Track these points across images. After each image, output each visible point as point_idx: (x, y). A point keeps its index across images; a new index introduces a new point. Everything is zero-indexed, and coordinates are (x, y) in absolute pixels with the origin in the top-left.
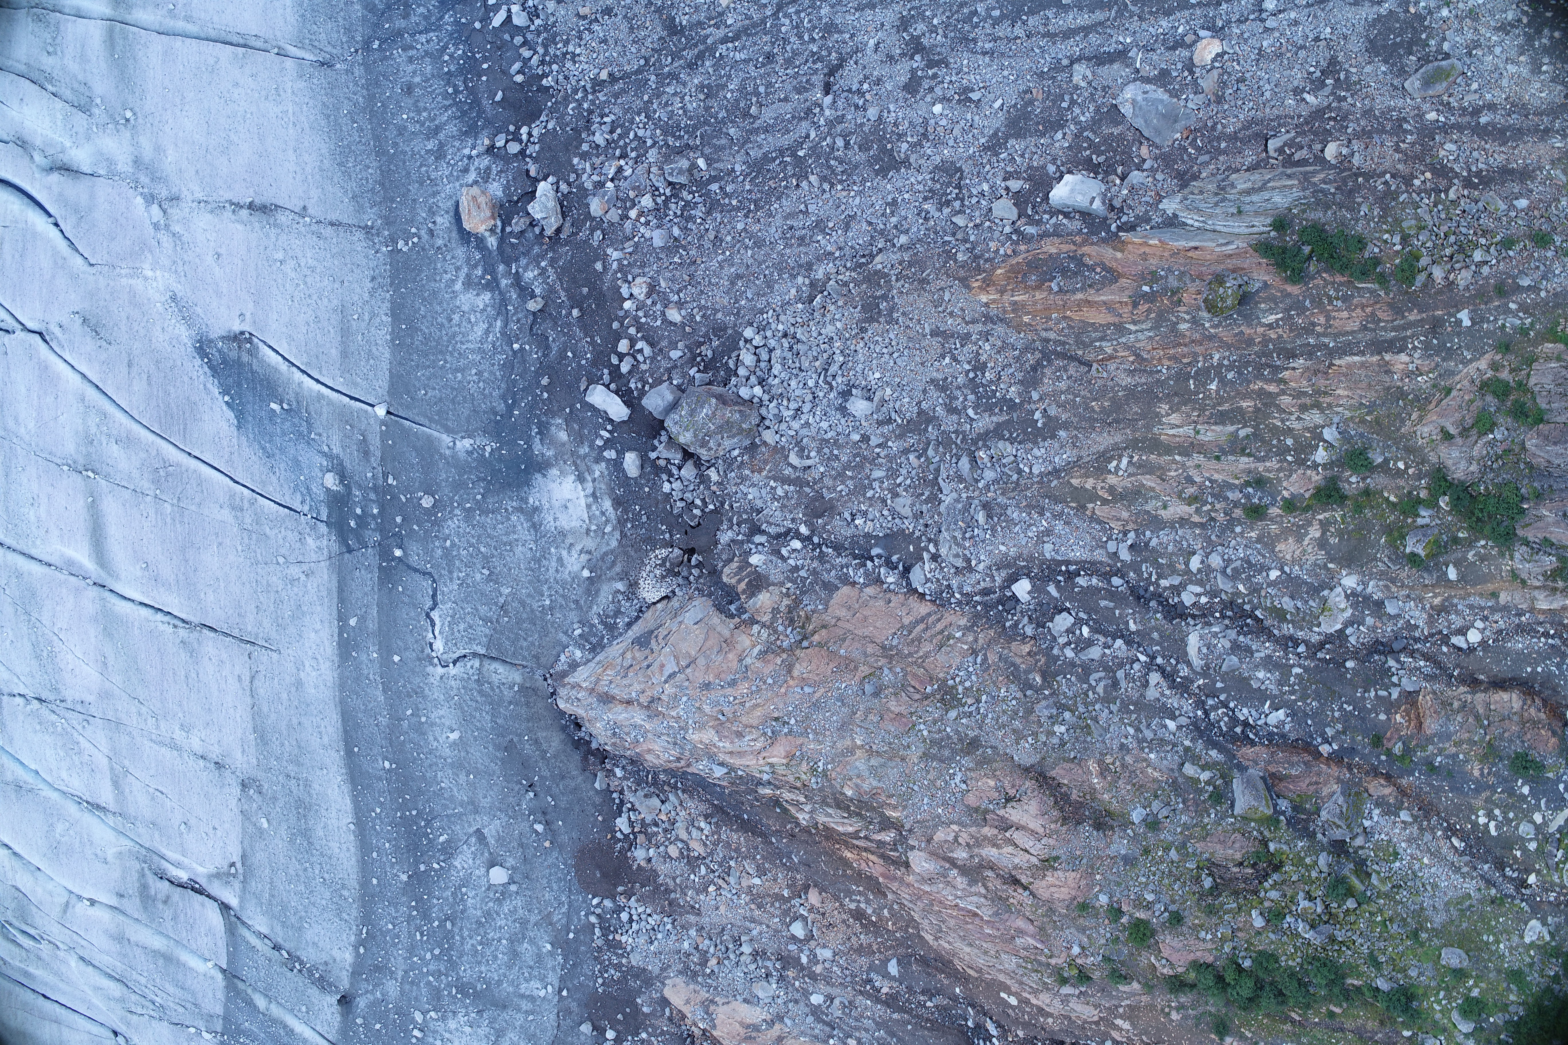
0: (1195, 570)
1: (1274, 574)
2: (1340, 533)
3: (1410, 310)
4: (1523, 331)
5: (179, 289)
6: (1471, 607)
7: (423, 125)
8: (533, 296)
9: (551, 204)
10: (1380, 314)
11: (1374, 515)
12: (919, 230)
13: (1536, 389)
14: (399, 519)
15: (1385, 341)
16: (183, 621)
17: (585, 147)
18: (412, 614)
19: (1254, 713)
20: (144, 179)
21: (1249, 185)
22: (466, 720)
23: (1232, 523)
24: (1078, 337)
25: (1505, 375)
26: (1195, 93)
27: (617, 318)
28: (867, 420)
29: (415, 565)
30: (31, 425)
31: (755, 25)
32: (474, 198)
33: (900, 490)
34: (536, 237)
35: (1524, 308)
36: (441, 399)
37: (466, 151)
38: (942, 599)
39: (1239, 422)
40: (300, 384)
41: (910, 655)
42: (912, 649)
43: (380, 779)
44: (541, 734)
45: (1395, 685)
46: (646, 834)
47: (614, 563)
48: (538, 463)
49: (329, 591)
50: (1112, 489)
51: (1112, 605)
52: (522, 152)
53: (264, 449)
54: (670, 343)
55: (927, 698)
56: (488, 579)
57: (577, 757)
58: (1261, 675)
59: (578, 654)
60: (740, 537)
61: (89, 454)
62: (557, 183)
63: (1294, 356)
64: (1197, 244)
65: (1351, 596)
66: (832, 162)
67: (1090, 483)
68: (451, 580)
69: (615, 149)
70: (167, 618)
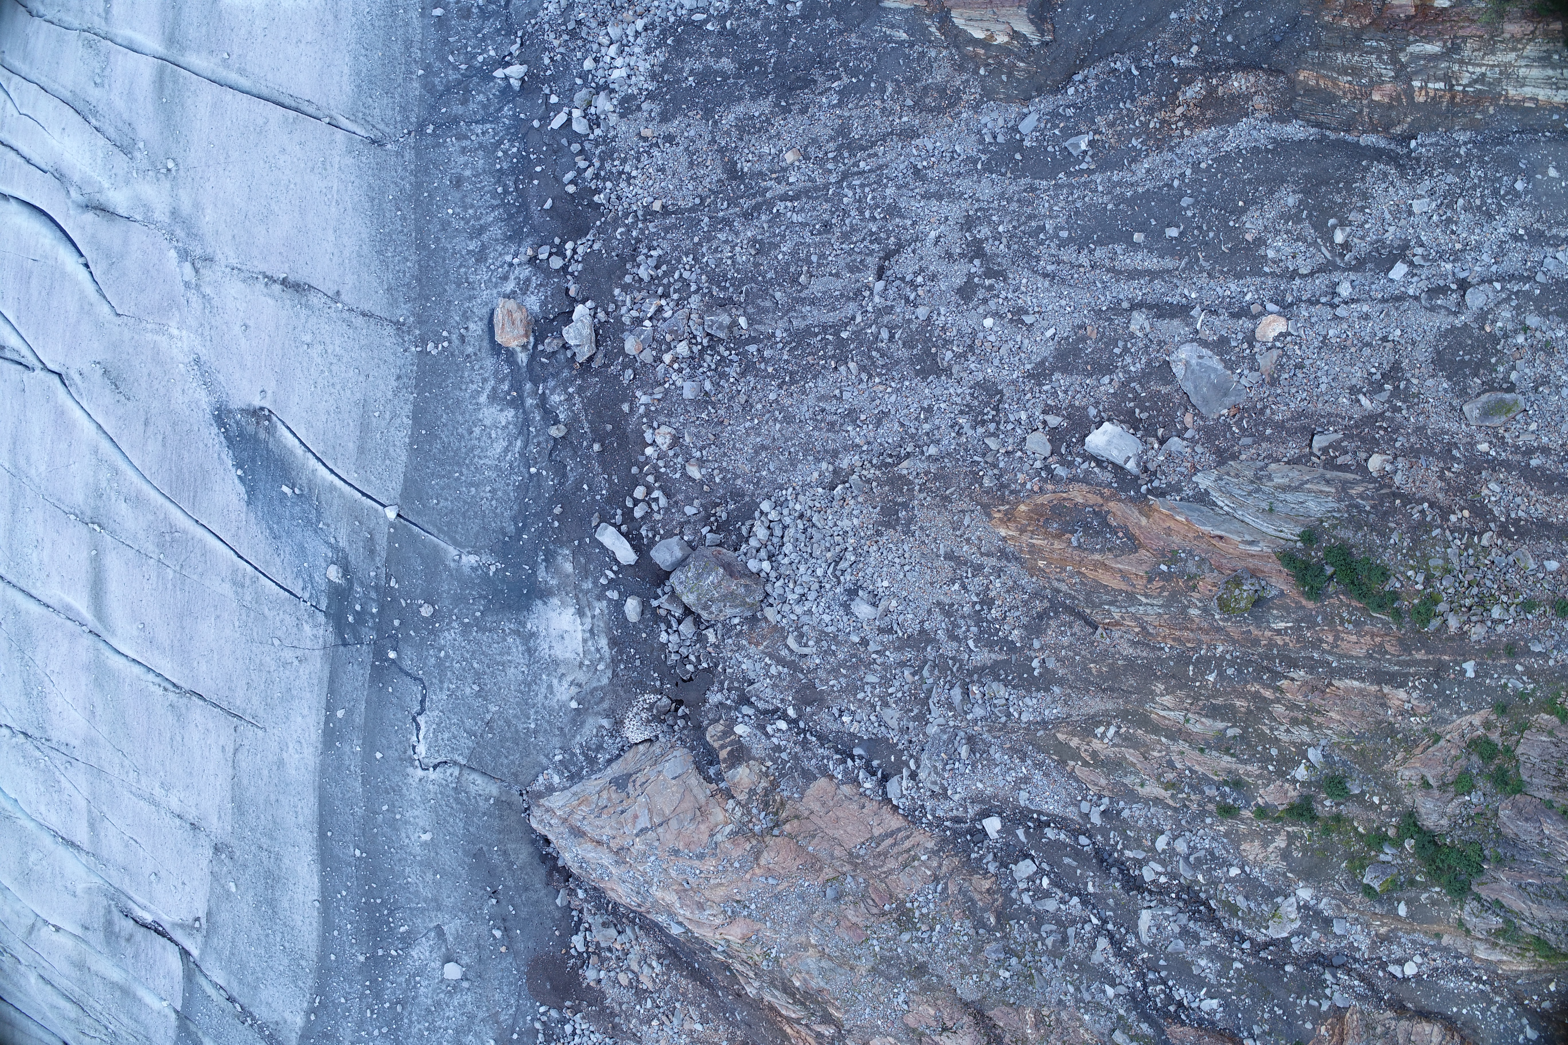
0: (1160, 850)
1: (1234, 872)
2: (1305, 849)
3: (1418, 650)
4: (1523, 696)
5: (203, 352)
6: (1413, 942)
7: (467, 223)
8: (556, 422)
9: (587, 331)
10: (1388, 647)
11: (1341, 840)
12: (950, 444)
13: (1522, 759)
14: (396, 623)
15: (1387, 673)
16: (174, 685)
17: (628, 279)
18: (399, 716)
19: (1189, 995)
20: (180, 233)
21: (1286, 481)
22: (439, 823)
23: (1203, 813)
24: (1088, 595)
25: (1495, 737)
26: (1251, 369)
27: (637, 463)
28: (869, 624)
29: (407, 669)
30: (42, 468)
31: (816, 189)
32: (510, 312)
33: (891, 701)
34: (567, 360)
35: (1529, 672)
36: (452, 511)
37: (508, 258)
38: (914, 816)
39: (1229, 721)
40: (314, 471)
41: (875, 867)
42: (878, 863)
43: (349, 864)
44: (510, 846)
45: (1327, 997)
46: (599, 955)
47: (602, 699)
48: (541, 590)
49: (320, 680)
50: (1094, 754)
51: (1075, 864)
52: (565, 268)
53: (271, 529)
54: (687, 497)
55: (884, 914)
56: (478, 695)
57: (542, 871)
58: (1203, 963)
59: (556, 779)
60: (729, 702)
61: (97, 508)
62: (596, 308)
63: (1296, 666)
64: (1223, 533)
65: (1303, 908)
66: (874, 353)
67: (1075, 742)
68: (441, 689)
69: (658, 286)
70: (158, 680)
